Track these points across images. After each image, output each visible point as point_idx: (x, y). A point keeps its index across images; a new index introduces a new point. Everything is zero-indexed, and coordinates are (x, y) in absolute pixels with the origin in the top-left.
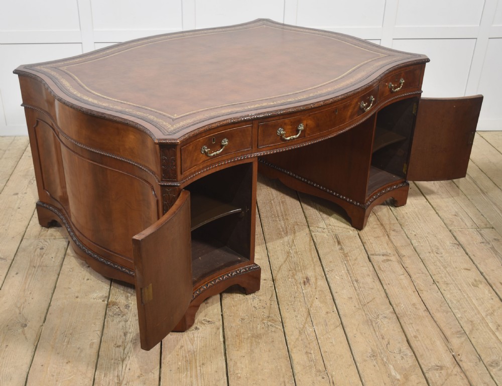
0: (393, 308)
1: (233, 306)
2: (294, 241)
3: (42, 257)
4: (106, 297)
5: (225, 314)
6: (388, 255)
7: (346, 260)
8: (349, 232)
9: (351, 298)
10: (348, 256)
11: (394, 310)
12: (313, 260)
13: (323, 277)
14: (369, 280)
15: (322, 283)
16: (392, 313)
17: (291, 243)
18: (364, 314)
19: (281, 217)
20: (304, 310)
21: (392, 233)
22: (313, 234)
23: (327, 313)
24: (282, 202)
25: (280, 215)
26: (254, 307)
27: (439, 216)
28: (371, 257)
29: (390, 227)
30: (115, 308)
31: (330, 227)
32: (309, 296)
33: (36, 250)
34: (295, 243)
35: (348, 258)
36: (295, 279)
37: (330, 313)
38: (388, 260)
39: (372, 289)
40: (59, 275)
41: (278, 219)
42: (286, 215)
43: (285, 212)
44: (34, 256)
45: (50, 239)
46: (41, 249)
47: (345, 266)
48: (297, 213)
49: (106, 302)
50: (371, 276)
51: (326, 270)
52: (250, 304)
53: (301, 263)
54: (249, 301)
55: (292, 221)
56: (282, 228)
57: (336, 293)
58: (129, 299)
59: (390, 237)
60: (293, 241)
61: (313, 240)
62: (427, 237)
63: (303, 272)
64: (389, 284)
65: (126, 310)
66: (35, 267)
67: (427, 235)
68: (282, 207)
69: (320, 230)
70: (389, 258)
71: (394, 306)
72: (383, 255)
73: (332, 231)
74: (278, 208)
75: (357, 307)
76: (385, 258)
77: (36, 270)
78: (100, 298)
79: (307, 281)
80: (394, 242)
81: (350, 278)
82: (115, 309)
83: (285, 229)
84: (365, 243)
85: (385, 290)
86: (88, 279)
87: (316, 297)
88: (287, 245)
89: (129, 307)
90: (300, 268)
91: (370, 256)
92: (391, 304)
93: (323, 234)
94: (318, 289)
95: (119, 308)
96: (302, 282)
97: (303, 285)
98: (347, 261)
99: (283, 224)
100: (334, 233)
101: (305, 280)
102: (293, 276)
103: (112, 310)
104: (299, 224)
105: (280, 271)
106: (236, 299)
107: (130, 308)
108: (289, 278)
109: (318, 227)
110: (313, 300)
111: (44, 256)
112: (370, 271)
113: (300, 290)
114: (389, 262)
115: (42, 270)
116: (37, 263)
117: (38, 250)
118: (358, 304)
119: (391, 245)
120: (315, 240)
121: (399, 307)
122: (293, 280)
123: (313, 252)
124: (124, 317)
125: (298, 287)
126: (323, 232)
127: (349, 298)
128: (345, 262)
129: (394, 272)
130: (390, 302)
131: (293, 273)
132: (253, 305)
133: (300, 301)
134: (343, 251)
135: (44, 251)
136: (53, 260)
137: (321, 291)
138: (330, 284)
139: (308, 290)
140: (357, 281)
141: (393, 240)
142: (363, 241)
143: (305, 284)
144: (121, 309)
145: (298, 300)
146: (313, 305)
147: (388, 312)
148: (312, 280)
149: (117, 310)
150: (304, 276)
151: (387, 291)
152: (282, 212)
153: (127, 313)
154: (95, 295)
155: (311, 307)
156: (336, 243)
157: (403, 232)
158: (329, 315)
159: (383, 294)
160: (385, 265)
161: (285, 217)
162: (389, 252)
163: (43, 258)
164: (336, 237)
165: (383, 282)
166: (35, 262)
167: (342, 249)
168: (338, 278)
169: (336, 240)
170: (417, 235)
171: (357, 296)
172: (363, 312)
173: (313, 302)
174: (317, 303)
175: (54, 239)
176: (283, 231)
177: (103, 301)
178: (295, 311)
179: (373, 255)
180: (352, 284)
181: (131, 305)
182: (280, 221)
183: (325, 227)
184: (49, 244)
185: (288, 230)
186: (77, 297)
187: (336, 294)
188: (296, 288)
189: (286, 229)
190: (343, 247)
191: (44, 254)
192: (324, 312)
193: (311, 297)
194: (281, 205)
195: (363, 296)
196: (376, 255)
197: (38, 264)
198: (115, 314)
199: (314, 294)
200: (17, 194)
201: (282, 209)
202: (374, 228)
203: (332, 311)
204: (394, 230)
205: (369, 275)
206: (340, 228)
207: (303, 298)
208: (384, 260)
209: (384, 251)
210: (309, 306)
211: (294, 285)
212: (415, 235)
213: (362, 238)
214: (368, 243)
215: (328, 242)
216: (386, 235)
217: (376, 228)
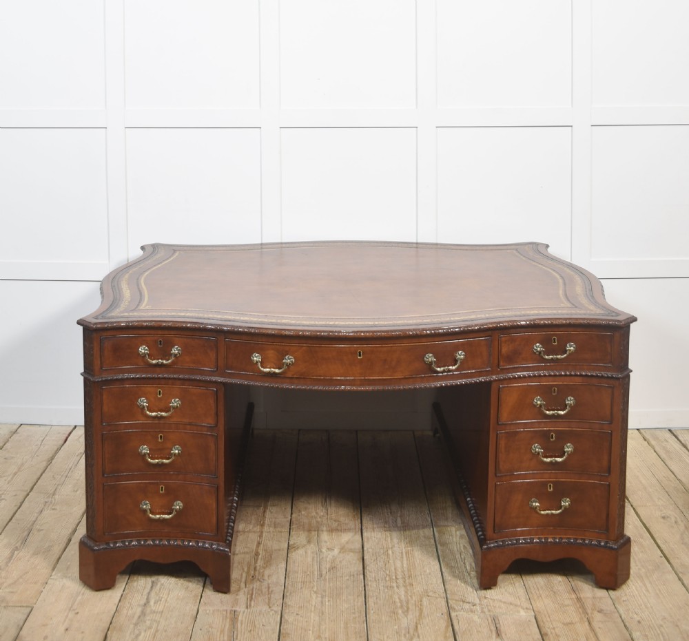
2: (419, 626)
8: (519, 612)
17: (411, 631)
19: (401, 581)
21: (597, 617)
22: (453, 614)
24: (407, 553)
25: (399, 576)
27: (683, 584)
29: (594, 605)
31: (486, 601)
34: (420, 632)
41: (395, 585)
42: (410, 576)
43: (409, 571)
48: (430, 574)
55: (418, 589)
56: (401, 601)
59: (593, 624)
60: (417, 627)
61: (452, 625)
62: (662, 626)
67: (661, 623)
68: (405, 562)
69: (466, 606)
73: (489, 611)
74: (398, 564)
80: (599, 635)
83: (405, 604)
84: (546, 634)
88: (405, 635)
93: (472, 615)
99: (403, 593)
100: (491, 613)
104: (431, 594)
109: (464, 602)
120: (456, 627)
126: (472, 611)
141: (597, 630)
142: (544, 630)
152: (403, 572)
156: (494, 633)
157: (617, 615)
161: (407, 581)
164: (495, 620)
169: (493, 629)
170: (643, 623)
175: (5, 607)
176: (402, 607)
182: (398, 587)
183: (477, 601)
185: (410, 606)
189: (407, 603)
194: (405, 558)
201: (405, 566)
202: (566, 606)
204: (600, 611)
206: (503, 606)
212: (639, 622)
213: (541, 624)
214: (551, 636)
215: (478, 631)
216: (585, 619)
217: (568, 605)
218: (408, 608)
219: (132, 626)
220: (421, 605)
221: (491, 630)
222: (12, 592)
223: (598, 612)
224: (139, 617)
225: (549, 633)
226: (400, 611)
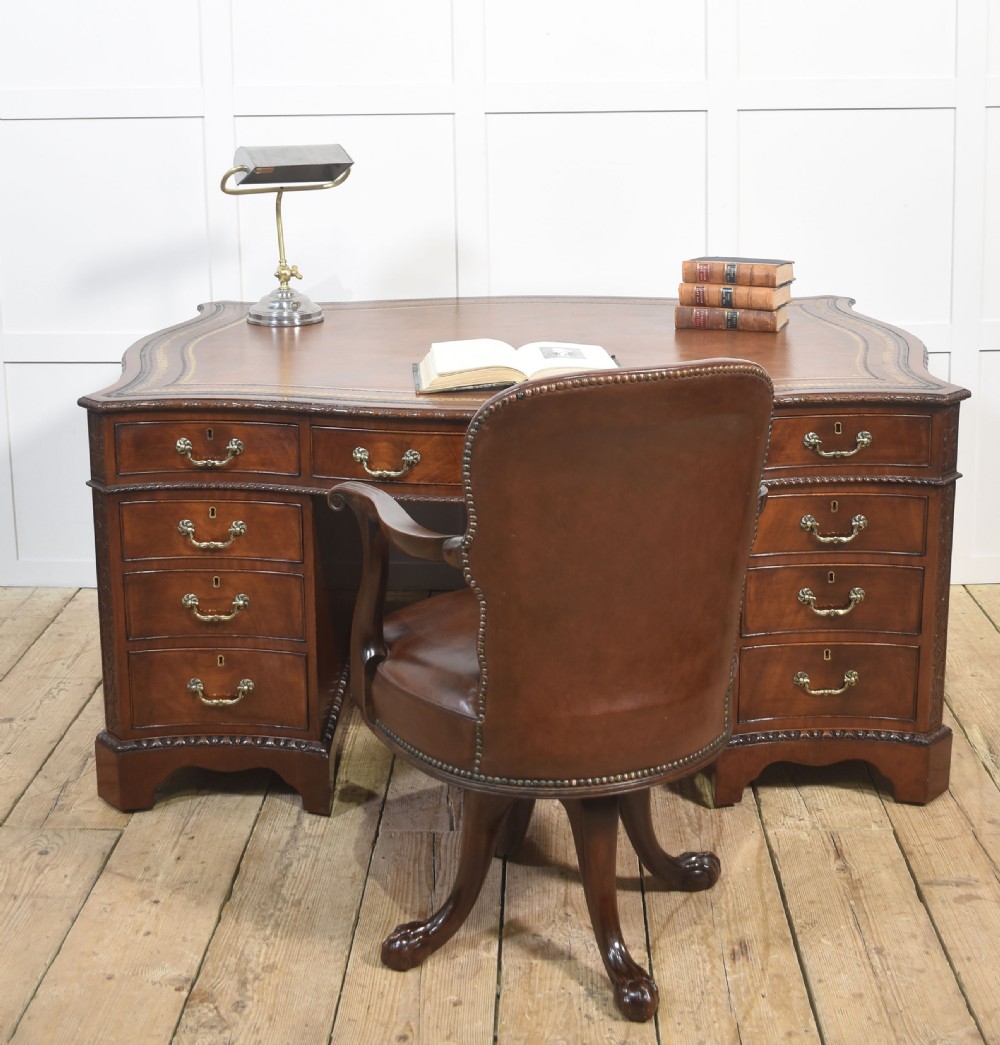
0: (977, 1024)
1: (530, 1013)
3: (42, 872)
4: (187, 980)
5: (505, 1034)
6: (972, 885)
7: (854, 899)
8: (869, 826)
9: (861, 996)
10: (862, 887)
11: (979, 1029)
12: (762, 896)
13: (786, 940)
14: (914, 948)
15: (784, 958)
16: (973, 1035)
18: (893, 1039)
20: (725, 1024)
21: (988, 829)
22: (770, 831)
23: (790, 1034)
26: (587, 1016)
28: (925, 890)
29: (982, 814)
30: (206, 1010)
32: (743, 989)
33: (27, 855)
35: (861, 891)
36: (709, 946)
37: (797, 1034)
38: (970, 898)
39: (922, 971)
40: (74, 921)
44: (20, 869)
45: (69, 830)
46: (41, 853)
47: (850, 914)
49: (185, 994)
50: (920, 939)
51: (797, 922)
52: (576, 1009)
53: (730, 905)
54: (575, 1002)
56: (689, 817)
57: (820, 981)
58: (248, 986)
59: (981, 839)
61: (769, 847)
63: (733, 927)
64: (969, 959)
65: (234, 1014)
66: (15, 898)
69: (790, 822)
70: (972, 891)
71: (981, 1017)
72: (958, 885)
73: (824, 826)
75: (876, 1019)
76: (961, 891)
77: (17, 904)
78: (172, 981)
79: (742, 949)
80: (989, 852)
81: (860, 944)
82: (205, 1012)
83: (696, 820)
84: (912, 855)
85: (957, 976)
86: (148, 933)
87: (763, 991)
89: (244, 1007)
90: (724, 917)
91: (921, 886)
92: (972, 1013)
93: (798, 832)
94: (770, 971)
95: (216, 1008)
96: (727, 952)
97: (728, 963)
98: (858, 899)
100: (828, 830)
101: (737, 948)
102: (704, 938)
103: (197, 1014)
105: (670, 926)
106: (539, 996)
107: (246, 1011)
108: (693, 942)
109: (785, 815)
110: (753, 1000)
111: (46, 871)
112: (918, 925)
113: (720, 973)
114: (974, 903)
115: (34, 905)
116: (23, 886)
117: (35, 856)
118: (879, 1013)
119: (982, 857)
120: (775, 849)
121: (993, 1021)
122: (704, 947)
123: (764, 877)
124: (227, 1034)
125: (713, 967)
126: (798, 828)
127: (854, 995)
128: (852, 902)
129: (986, 929)
130: (968, 1006)
131: (704, 930)
132: (584, 1012)
133: (716, 1002)
134: (847, 874)
135: (47, 859)
136: (68, 881)
137: (778, 976)
138: (806, 961)
139: (741, 972)
140: (880, 951)
141: (988, 845)
142: (906, 848)
143: (734, 959)
144: (223, 1012)
145: (712, 998)
146: (753, 1013)
147: (961, 1033)
148: (756, 949)
149: (210, 1015)
150: (735, 937)
151: (963, 978)
153: (235, 1024)
154: (157, 974)
155: (745, 1018)
156: (832, 854)
158: (795, 1040)
159: (952, 985)
160: (962, 908)
162: (976, 875)
163: (41, 876)
164: (834, 840)
165: (952, 954)
166: (20, 884)
167: (845, 869)
168: (829, 943)
169: (831, 849)
171: (877, 992)
172: (891, 1033)
173: (751, 1007)
174: (763, 1008)
175: (81, 830)
176: (690, 824)
177: (178, 989)
178: (698, 1029)
179: (930, 883)
180: (866, 961)
181: (250, 1003)
184: (65, 844)
186: (110, 978)
187: (820, 986)
188: (708, 967)
189: (699, 819)
190: (850, 864)
191: (47, 866)
192: (781, 1033)
193: (748, 991)
195: (894, 991)
196: (939, 884)
197: (25, 890)
198: (203, 1025)
199: (757, 984)
200: (11, 720)
203: (802, 1031)
204: (992, 822)
205: (914, 936)
206: (844, 818)
207: (725, 996)
208: (961, 897)
209: (962, 875)
210: (740, 1017)
211: (704, 961)
213: (903, 841)
214: (918, 855)
215: (808, 853)
216: (970, 832)
217: (944, 815)
218: (700, 826)
219: (278, 854)
220: (721, 821)
221: (828, 851)
222: (90, 811)
223: (989, 822)
224: (288, 843)
225: (916, 851)
226: (688, 830)
